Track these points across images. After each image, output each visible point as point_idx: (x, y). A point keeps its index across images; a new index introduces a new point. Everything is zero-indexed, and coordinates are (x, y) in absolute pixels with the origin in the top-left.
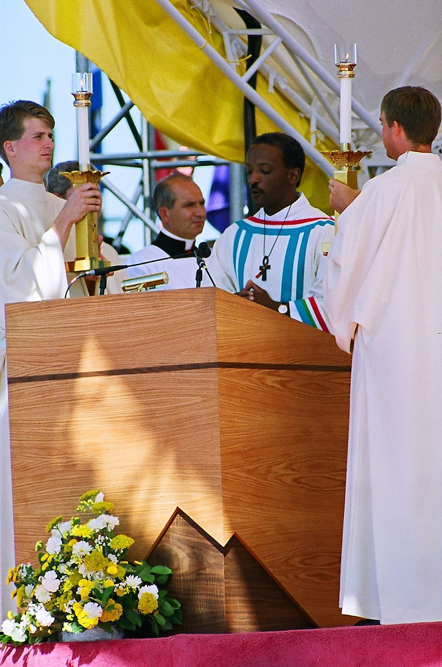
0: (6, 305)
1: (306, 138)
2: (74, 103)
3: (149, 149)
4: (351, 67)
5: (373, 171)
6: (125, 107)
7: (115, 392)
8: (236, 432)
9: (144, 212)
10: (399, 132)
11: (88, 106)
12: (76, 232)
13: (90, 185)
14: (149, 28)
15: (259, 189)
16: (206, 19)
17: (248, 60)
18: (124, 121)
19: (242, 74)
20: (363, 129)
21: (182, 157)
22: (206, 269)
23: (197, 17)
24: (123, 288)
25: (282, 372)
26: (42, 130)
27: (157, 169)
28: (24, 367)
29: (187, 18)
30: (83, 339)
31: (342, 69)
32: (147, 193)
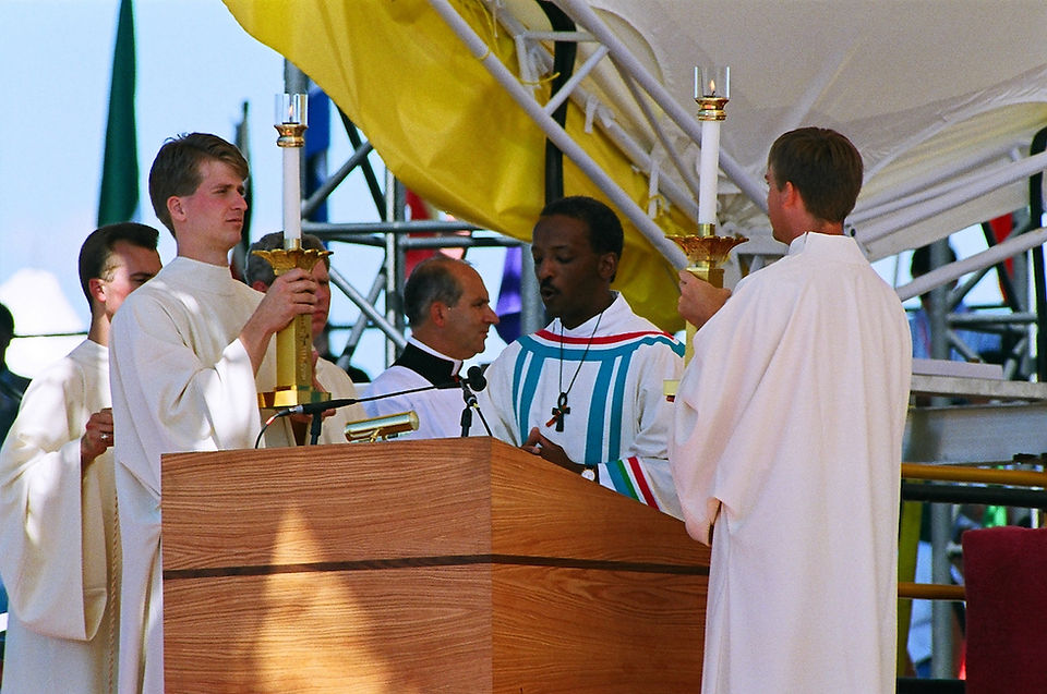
0: (163, 456)
1: (642, 208)
2: (278, 141)
3: (396, 218)
4: (720, 104)
5: (745, 263)
6: (361, 149)
7: (329, 598)
8: (519, 665)
9: (386, 317)
10: (794, 198)
11: (300, 146)
12: (277, 345)
13: (299, 272)
14: (398, 26)
15: (553, 287)
16: (491, 14)
17: (554, 81)
18: (358, 171)
19: (544, 103)
20: (732, 194)
21: (450, 231)
22: (478, 409)
23: (476, 11)
24: (348, 435)
25: (592, 573)
26: (229, 181)
27: (407, 249)
28: (188, 554)
29: (460, 13)
30: (279, 513)
31: (706, 107)
32: (391, 287)
